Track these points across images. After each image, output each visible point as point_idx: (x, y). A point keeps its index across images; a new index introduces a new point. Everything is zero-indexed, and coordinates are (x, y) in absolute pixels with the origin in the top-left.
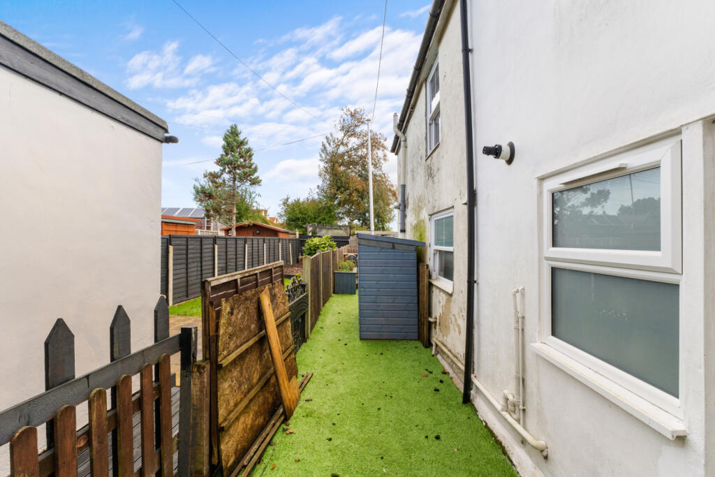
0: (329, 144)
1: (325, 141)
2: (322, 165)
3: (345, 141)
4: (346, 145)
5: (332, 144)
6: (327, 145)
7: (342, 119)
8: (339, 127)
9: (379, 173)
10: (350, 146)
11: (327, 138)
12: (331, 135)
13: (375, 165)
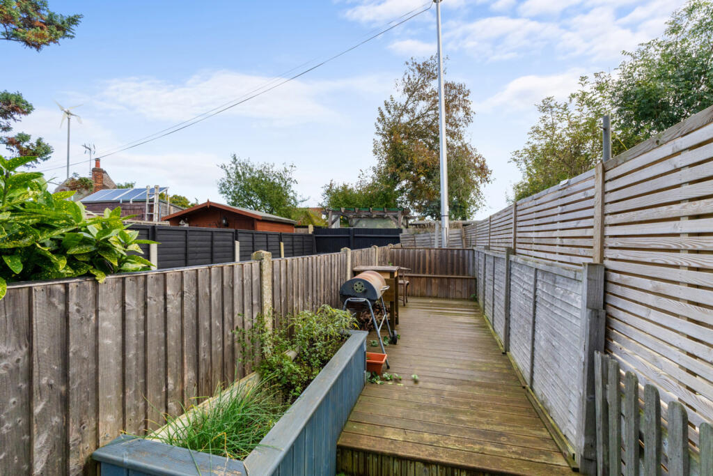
0: (389, 112)
1: (383, 108)
2: (379, 138)
3: (410, 107)
4: (413, 111)
5: (392, 110)
6: (386, 113)
7: (406, 77)
8: (402, 88)
9: (457, 144)
10: (417, 113)
11: (386, 104)
12: (392, 99)
13: (451, 134)
